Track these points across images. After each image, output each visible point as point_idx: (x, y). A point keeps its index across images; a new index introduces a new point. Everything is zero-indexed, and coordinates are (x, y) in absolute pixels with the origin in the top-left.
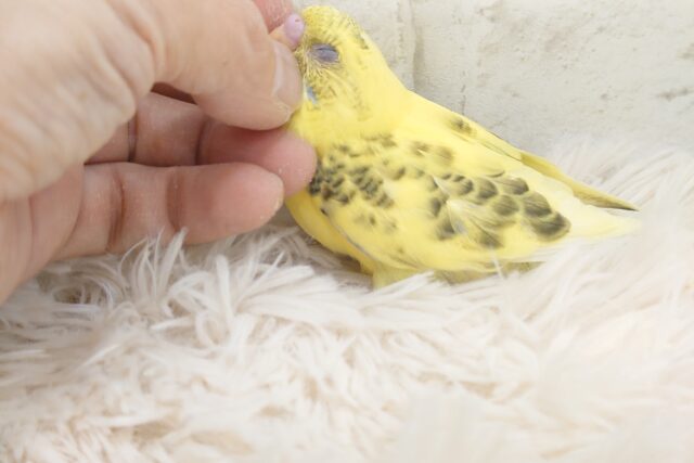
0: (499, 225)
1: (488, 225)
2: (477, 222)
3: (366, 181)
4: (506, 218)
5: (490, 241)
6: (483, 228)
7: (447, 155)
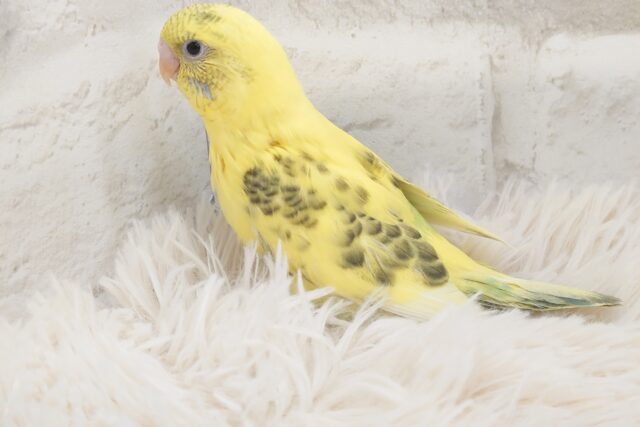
0: (395, 266)
1: (386, 262)
2: (379, 260)
3: (295, 200)
4: (401, 262)
5: (384, 278)
6: (382, 266)
7: (363, 195)
